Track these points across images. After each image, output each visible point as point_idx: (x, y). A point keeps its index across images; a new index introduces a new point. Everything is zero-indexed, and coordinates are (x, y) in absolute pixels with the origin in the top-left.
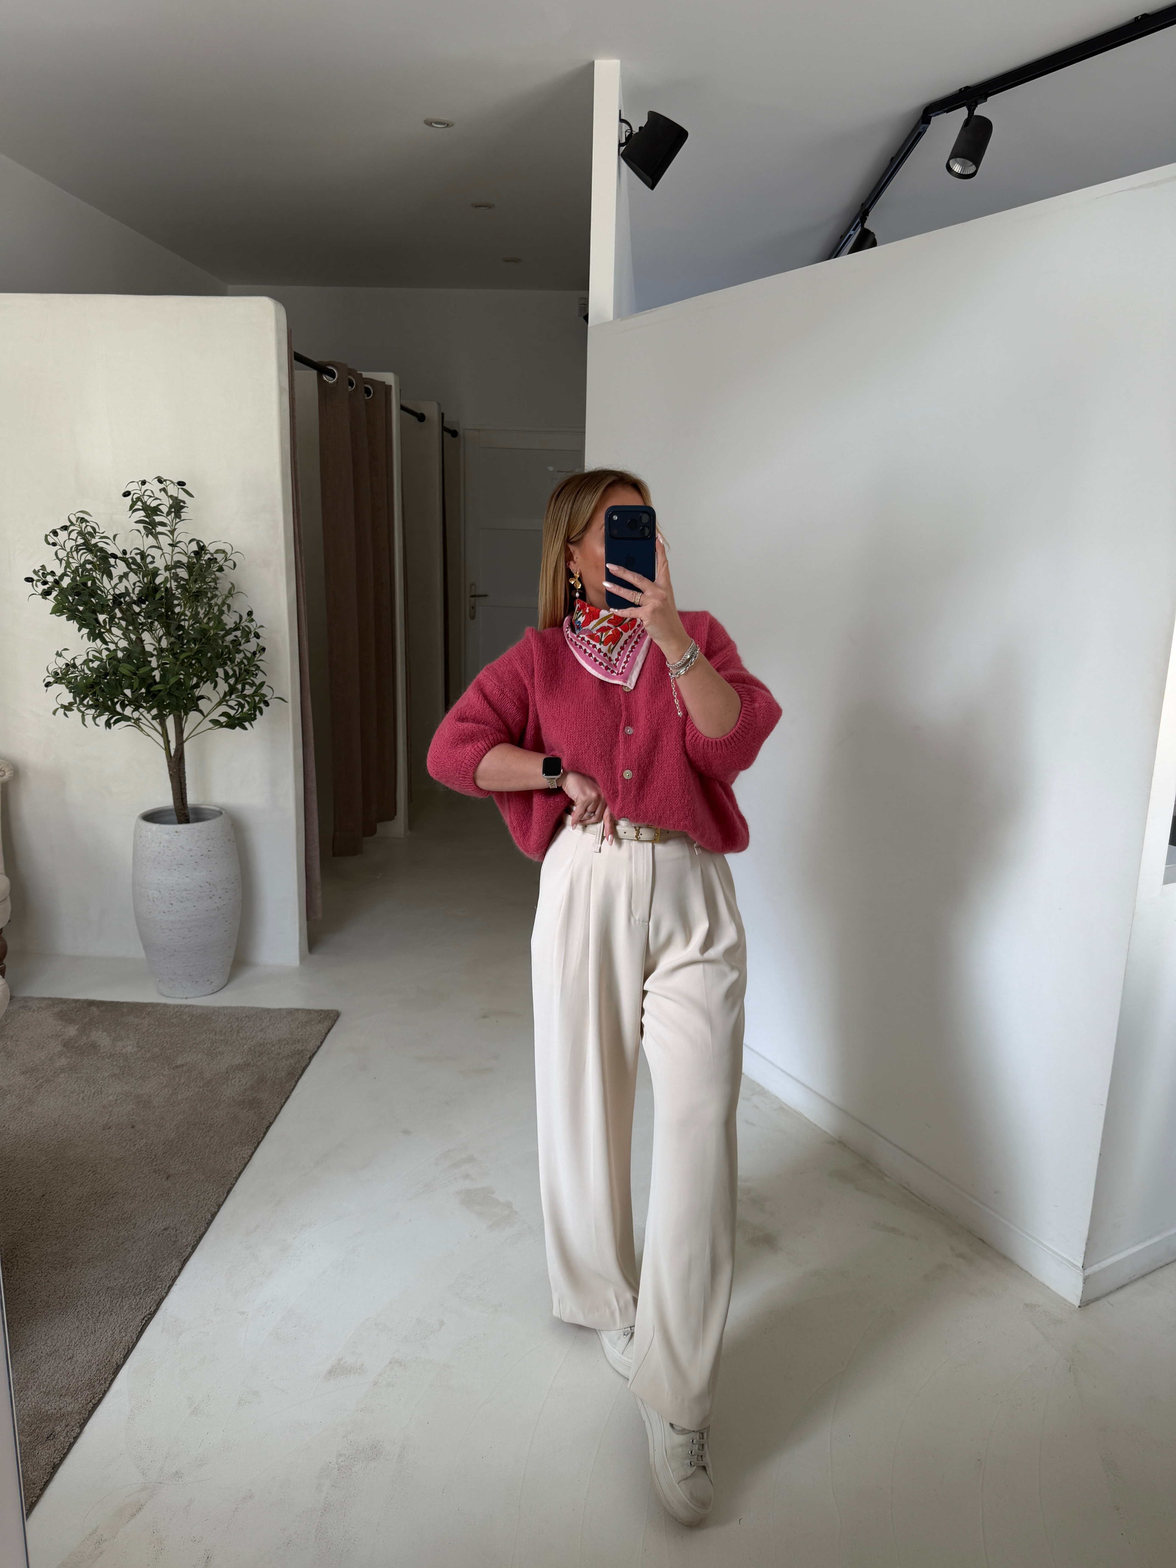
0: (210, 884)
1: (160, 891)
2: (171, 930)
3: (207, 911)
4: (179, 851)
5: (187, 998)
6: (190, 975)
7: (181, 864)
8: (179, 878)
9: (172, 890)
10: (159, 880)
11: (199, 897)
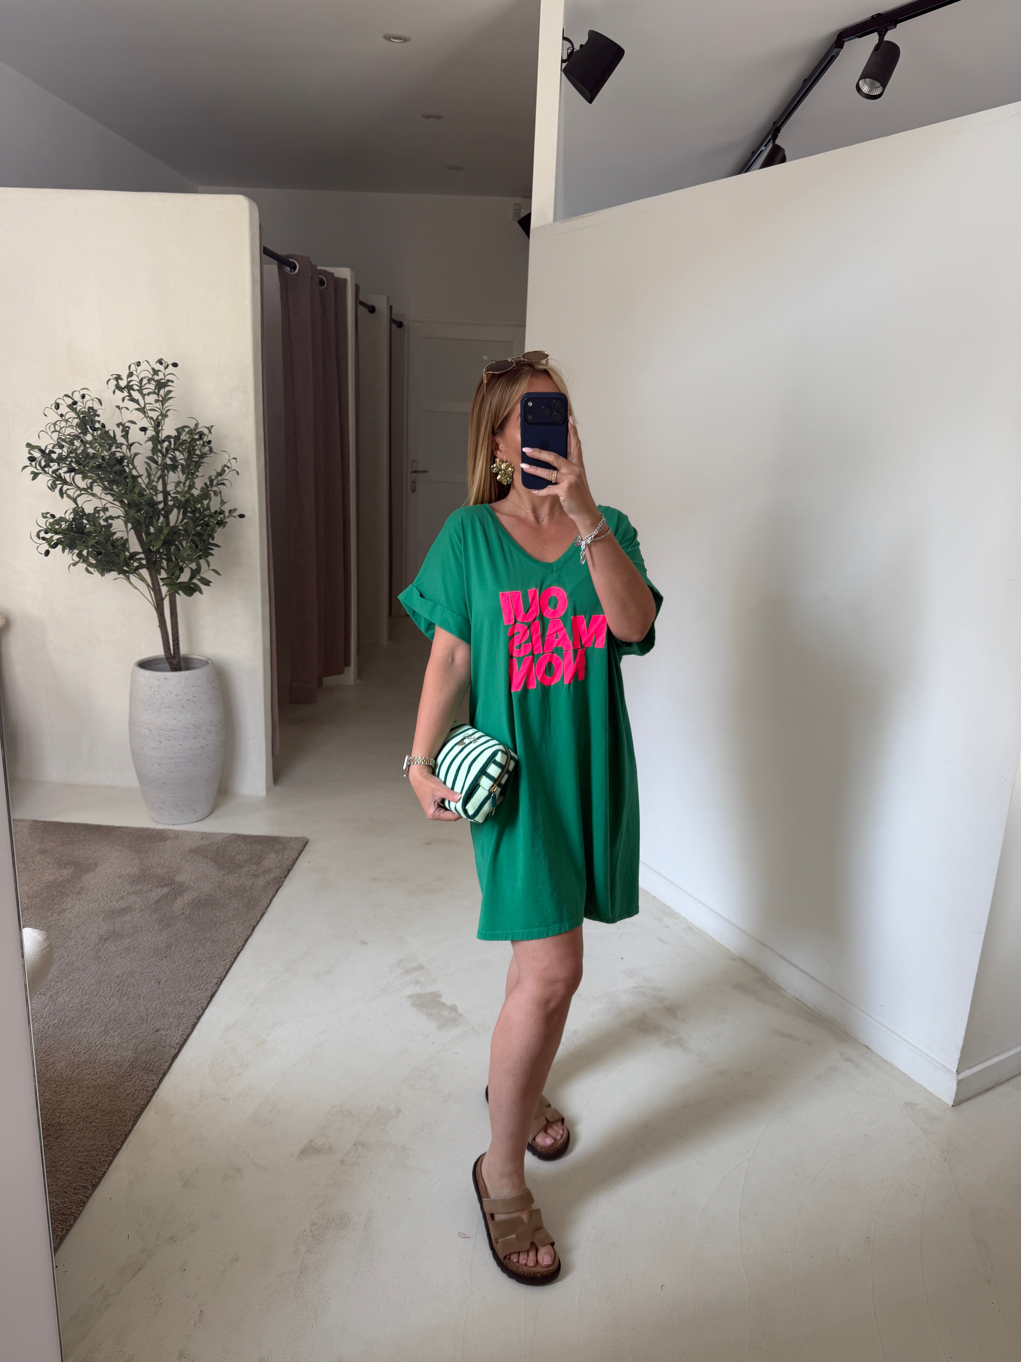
0: (194, 726)
1: (150, 730)
2: (160, 765)
3: (192, 749)
4: (167, 695)
5: (174, 825)
6: (177, 805)
7: (169, 707)
8: (167, 719)
9: (161, 730)
10: (150, 720)
11: (185, 737)
